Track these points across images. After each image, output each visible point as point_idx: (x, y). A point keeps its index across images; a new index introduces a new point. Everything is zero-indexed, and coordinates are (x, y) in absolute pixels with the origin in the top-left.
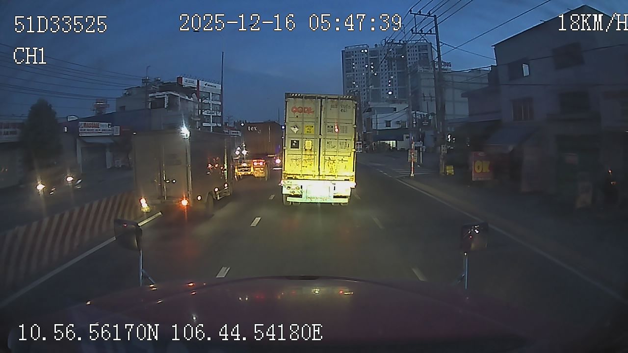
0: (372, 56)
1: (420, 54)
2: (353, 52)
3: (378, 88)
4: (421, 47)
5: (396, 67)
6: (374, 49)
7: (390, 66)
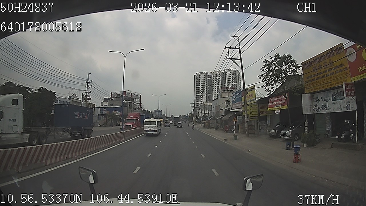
0: (209, 78)
1: (232, 76)
2: (200, 76)
3: (211, 94)
4: (233, 72)
6: (210, 74)
7: (218, 82)
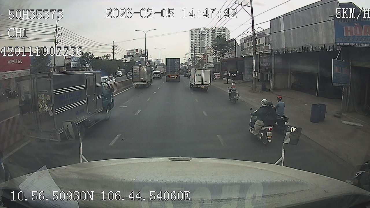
0: (202, 33)
2: (194, 31)
3: (204, 47)
4: (222, 30)
5: (212, 38)
6: (203, 30)
7: (210, 37)
